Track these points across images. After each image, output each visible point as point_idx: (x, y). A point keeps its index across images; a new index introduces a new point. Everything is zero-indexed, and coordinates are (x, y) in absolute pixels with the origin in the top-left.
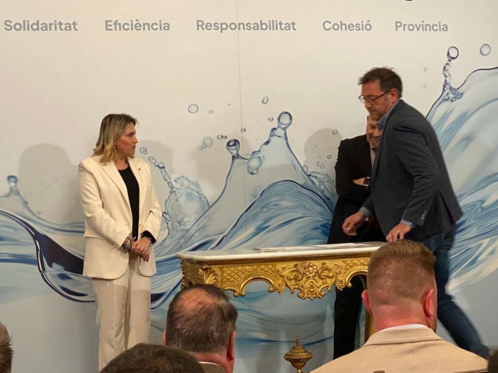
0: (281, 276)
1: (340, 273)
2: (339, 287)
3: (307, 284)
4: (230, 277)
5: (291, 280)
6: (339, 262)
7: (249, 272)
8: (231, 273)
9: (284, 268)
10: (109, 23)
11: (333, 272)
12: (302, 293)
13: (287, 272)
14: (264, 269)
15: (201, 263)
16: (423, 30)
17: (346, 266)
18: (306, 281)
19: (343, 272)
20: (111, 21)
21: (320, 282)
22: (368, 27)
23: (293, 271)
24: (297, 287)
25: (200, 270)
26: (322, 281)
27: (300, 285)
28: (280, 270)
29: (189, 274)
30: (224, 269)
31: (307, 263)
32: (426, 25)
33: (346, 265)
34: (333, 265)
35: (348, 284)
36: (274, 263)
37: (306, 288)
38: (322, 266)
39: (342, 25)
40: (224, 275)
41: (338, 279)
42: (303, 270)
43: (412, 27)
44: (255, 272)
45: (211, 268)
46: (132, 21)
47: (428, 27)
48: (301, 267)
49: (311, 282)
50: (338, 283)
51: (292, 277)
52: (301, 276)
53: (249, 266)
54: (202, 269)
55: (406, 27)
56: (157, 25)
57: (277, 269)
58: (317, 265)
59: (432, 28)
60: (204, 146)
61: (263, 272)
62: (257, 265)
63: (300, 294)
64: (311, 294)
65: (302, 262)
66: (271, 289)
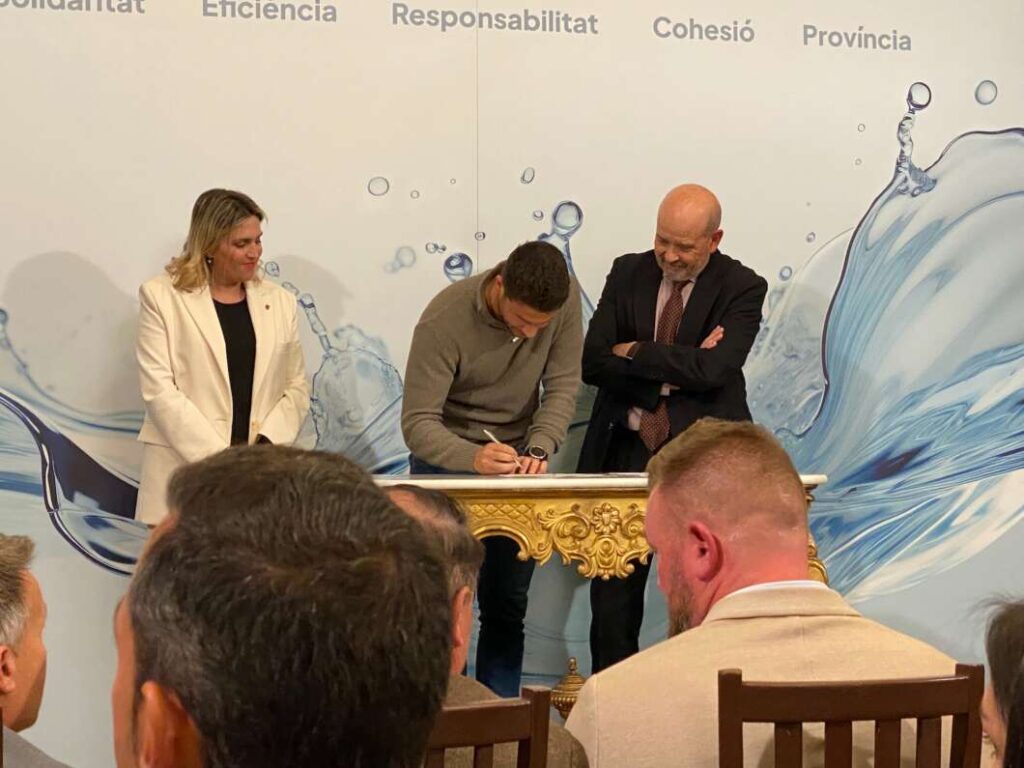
0: (544, 529)
3: (598, 547)
5: (564, 537)
7: (479, 517)
9: (551, 512)
12: (586, 564)
13: (557, 520)
14: (512, 511)
18: (595, 540)
21: (625, 543)
23: (569, 519)
24: (575, 552)
26: (627, 541)
27: (582, 548)
28: (543, 516)
31: (600, 503)
36: (533, 501)
37: (595, 555)
38: (630, 510)
42: (589, 518)
44: (490, 517)
48: (587, 511)
49: (606, 542)
51: (567, 531)
52: (584, 530)
53: (479, 505)
57: (537, 513)
58: (618, 508)
61: (506, 517)
62: (494, 504)
63: (581, 568)
64: (605, 569)
65: (587, 501)
66: (522, 555)
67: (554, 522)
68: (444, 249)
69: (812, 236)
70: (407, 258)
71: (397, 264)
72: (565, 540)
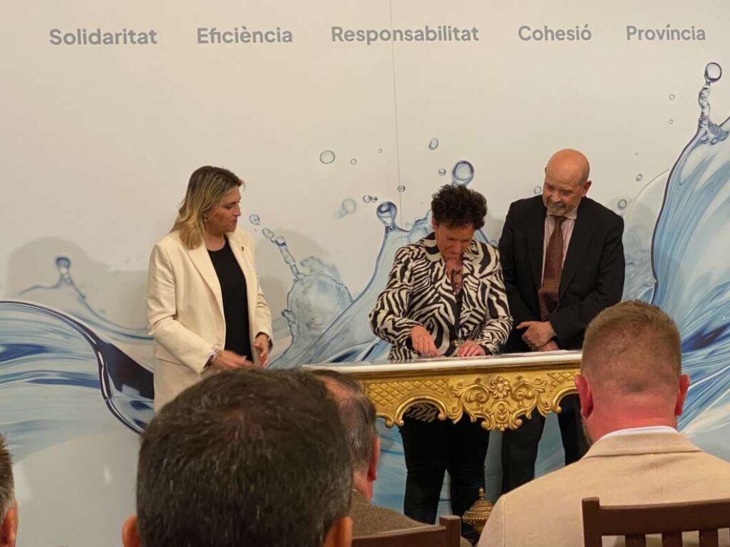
0: (456, 397)
1: (544, 391)
2: (543, 412)
3: (496, 408)
4: (381, 398)
5: (471, 402)
6: (543, 375)
7: (409, 390)
8: (382, 392)
9: (460, 385)
10: (202, 33)
11: (533, 390)
12: (488, 421)
13: (465, 390)
14: (432, 385)
16: (668, 39)
17: (553, 382)
18: (493, 404)
19: (547, 389)
20: (206, 29)
21: (515, 405)
22: (585, 35)
23: (474, 389)
24: (479, 412)
26: (516, 403)
27: (484, 410)
28: (455, 388)
30: (372, 386)
31: (495, 376)
32: (673, 32)
33: (553, 380)
34: (533, 380)
35: (555, 407)
36: (446, 377)
37: (493, 414)
38: (517, 381)
39: (546, 32)
41: (541, 401)
42: (488, 387)
43: (651, 35)
44: (417, 390)
46: (236, 29)
47: (675, 34)
48: (486, 383)
49: (501, 404)
50: (541, 406)
51: (472, 397)
52: (485, 396)
53: (409, 381)
55: (643, 34)
56: (273, 34)
57: (450, 385)
58: (508, 379)
61: (429, 389)
62: (420, 381)
63: (484, 424)
64: (501, 423)
65: (487, 375)
66: (442, 416)
67: (463, 391)
69: (640, 177)
70: (350, 208)
72: (471, 404)
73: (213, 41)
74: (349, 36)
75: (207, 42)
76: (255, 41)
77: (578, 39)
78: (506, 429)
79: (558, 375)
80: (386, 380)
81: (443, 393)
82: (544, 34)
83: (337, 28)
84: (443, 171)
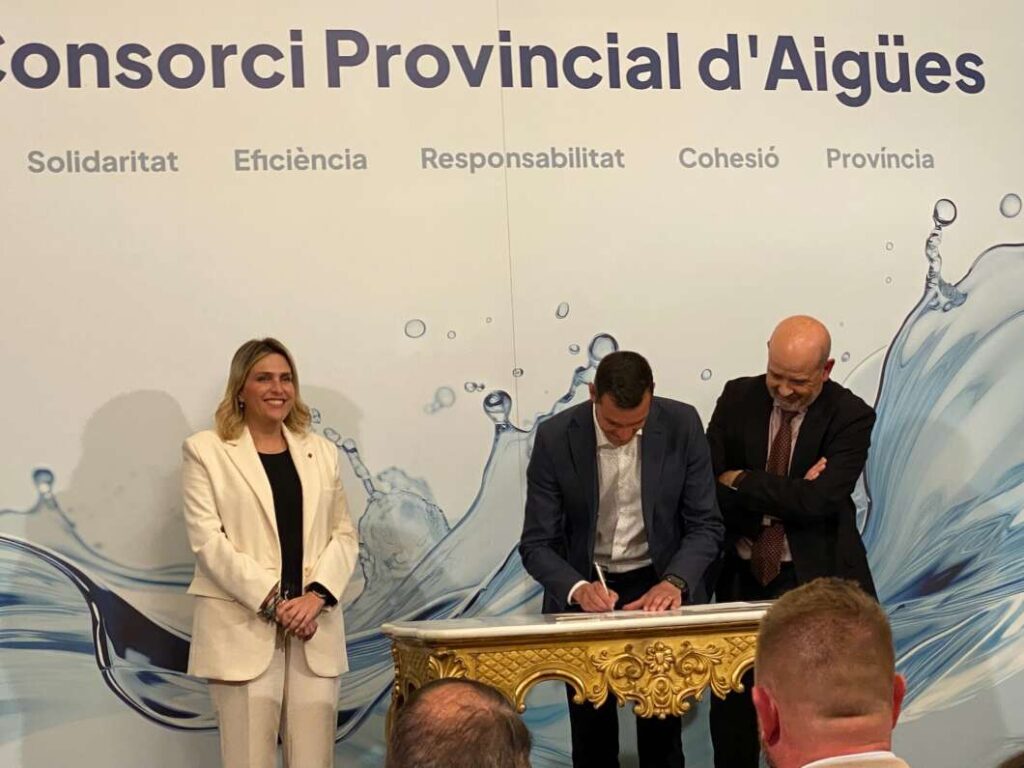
0: (599, 670)
1: (721, 663)
2: (719, 691)
3: (653, 687)
4: (494, 673)
5: (618, 678)
6: (718, 640)
7: (532, 662)
8: (495, 665)
9: (604, 654)
10: (242, 156)
11: (705, 660)
12: (642, 705)
13: (611, 661)
14: (565, 654)
15: (433, 644)
16: (884, 166)
17: (732, 649)
18: (650, 680)
19: (725, 660)
20: (247, 152)
21: (680, 682)
22: (771, 160)
23: (623, 659)
24: (630, 692)
25: (432, 659)
26: (682, 679)
27: (638, 689)
28: (597, 658)
29: (409, 668)
30: (482, 657)
31: (653, 642)
32: (890, 156)
33: (732, 646)
34: (706, 646)
35: (736, 684)
36: (584, 644)
37: (650, 695)
38: (682, 648)
39: (718, 156)
40: (480, 669)
41: (715, 675)
42: (643, 657)
43: (860, 161)
44: (544, 662)
45: (453, 655)
46: (289, 151)
47: (893, 160)
48: (639, 652)
49: (661, 681)
50: (716, 683)
51: (621, 672)
52: (639, 670)
53: (533, 650)
54: (436, 657)
55: (849, 160)
56: (340, 158)
57: (590, 655)
58: (671, 645)
59: (901, 161)
60: (438, 405)
61: (561, 661)
62: (548, 649)
63: (637, 708)
64: (661, 708)
65: (639, 641)
67: (608, 664)
68: (483, 387)
71: (437, 405)
72: (619, 681)
73: (256, 168)
74: (445, 161)
75: (248, 169)
76: (314, 167)
77: (761, 166)
78: (667, 716)
79: (740, 640)
80: (502, 649)
81: (579, 666)
82: (716, 158)
83: (429, 150)
84: (575, 348)
